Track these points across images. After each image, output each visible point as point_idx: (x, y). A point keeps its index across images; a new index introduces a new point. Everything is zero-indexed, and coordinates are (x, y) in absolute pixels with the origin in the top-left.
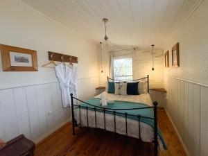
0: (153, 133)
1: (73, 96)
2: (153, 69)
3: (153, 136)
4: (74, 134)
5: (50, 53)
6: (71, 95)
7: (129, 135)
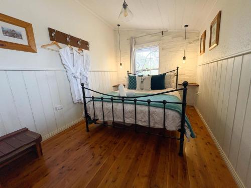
0: (180, 120)
1: (85, 86)
2: (184, 58)
3: (180, 124)
4: (88, 131)
5: (51, 31)
6: (82, 85)
7: (152, 125)
